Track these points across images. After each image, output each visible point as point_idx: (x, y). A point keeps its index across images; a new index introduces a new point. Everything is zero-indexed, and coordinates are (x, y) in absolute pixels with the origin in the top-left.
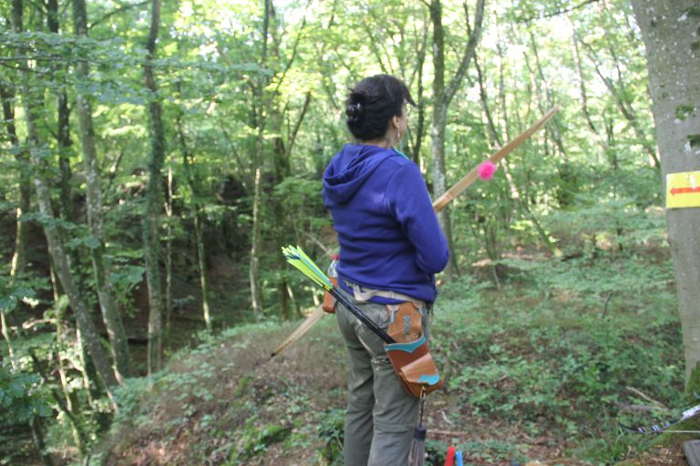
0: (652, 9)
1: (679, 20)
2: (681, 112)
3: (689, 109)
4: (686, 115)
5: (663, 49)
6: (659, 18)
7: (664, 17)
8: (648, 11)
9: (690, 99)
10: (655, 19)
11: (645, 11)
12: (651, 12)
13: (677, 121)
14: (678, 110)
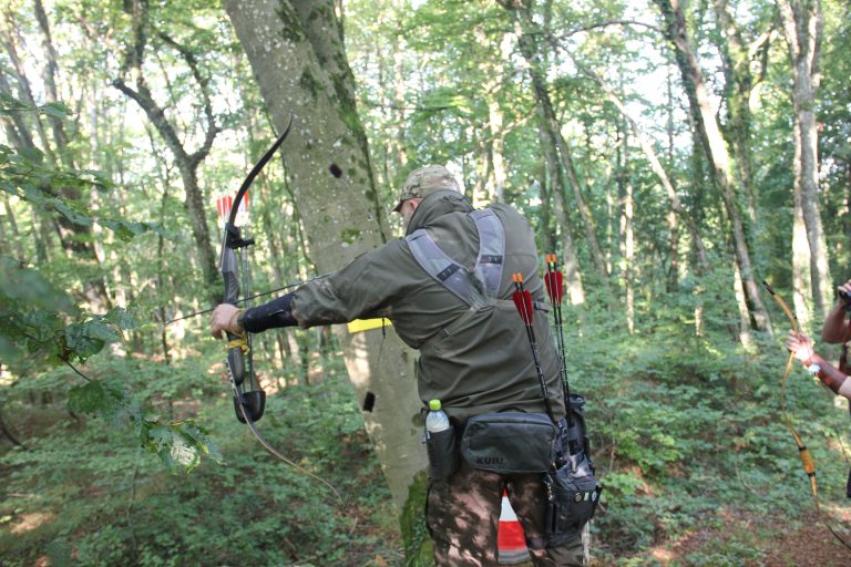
0: (308, 131)
1: (335, 145)
2: (347, 235)
3: (356, 233)
4: (353, 238)
5: (320, 172)
6: (316, 141)
7: (320, 141)
8: (302, 132)
9: (354, 223)
10: (311, 141)
11: (299, 132)
12: (306, 134)
13: (345, 245)
14: (344, 233)
